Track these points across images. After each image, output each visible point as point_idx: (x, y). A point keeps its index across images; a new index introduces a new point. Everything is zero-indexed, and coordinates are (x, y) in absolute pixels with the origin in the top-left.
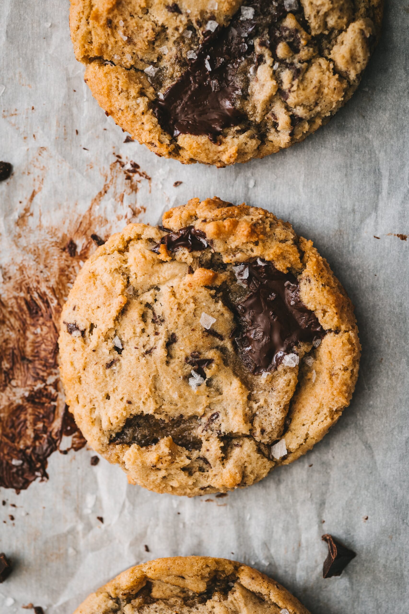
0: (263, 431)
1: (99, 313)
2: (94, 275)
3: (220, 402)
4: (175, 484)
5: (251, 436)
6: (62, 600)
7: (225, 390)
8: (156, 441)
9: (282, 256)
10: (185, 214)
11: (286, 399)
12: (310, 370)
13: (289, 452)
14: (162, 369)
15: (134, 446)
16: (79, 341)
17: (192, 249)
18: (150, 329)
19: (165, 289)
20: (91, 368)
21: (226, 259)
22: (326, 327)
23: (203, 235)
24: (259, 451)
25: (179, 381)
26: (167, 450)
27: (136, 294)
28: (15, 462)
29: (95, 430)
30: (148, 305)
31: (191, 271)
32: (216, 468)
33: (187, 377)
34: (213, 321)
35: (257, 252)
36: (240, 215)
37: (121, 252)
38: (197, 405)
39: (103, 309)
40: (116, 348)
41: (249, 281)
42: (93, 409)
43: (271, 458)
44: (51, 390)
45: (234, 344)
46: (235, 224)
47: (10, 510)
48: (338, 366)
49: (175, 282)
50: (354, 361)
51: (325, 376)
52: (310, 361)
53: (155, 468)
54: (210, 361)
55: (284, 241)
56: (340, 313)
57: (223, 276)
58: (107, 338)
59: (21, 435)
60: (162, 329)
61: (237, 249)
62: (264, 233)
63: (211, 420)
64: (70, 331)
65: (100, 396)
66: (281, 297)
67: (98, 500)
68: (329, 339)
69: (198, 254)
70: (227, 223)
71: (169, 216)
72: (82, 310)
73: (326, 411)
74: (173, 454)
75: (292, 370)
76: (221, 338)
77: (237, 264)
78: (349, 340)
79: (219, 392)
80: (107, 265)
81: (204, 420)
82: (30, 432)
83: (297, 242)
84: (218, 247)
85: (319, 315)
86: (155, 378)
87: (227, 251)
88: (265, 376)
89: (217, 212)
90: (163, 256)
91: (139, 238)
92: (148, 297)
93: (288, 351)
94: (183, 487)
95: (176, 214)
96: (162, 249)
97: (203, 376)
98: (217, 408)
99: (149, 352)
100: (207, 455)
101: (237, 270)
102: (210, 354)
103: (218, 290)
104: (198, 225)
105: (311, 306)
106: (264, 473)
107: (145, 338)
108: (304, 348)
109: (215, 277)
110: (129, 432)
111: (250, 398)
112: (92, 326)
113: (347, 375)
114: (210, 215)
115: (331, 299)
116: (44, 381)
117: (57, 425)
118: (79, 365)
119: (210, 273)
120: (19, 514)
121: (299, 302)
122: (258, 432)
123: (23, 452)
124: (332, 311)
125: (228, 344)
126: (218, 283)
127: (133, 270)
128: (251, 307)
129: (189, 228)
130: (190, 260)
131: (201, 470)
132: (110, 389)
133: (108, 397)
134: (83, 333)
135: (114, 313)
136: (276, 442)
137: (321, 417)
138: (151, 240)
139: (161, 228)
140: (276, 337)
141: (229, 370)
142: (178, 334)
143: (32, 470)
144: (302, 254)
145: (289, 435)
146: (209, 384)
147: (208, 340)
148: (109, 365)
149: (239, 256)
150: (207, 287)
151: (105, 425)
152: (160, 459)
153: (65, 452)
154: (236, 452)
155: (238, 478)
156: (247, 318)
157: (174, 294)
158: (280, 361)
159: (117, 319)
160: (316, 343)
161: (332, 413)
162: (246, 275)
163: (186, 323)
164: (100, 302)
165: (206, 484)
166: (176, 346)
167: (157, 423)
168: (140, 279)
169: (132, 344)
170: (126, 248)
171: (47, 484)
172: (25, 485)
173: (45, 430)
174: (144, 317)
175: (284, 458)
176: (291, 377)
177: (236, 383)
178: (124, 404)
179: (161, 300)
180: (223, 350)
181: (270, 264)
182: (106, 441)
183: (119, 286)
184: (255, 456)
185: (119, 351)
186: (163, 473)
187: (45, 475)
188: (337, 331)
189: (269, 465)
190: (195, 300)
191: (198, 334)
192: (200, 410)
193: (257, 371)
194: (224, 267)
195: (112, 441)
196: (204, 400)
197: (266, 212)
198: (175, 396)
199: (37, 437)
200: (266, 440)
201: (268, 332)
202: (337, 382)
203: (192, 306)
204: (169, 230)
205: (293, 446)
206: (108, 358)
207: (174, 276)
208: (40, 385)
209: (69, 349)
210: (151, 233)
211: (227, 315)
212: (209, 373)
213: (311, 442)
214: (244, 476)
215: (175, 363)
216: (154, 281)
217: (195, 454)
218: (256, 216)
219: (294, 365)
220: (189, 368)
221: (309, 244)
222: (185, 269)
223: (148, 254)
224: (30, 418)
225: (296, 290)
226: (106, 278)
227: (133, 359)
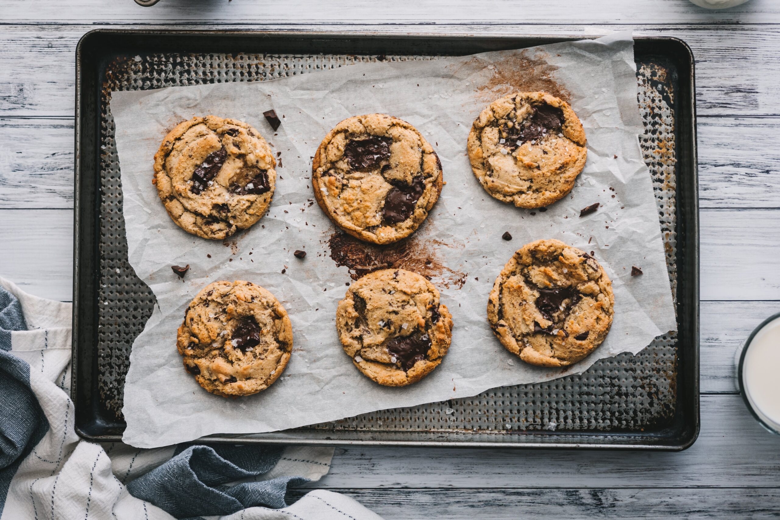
0: (365, 352)
1: (403, 284)
2: (417, 280)
3: (374, 334)
4: (341, 320)
5: (363, 347)
6: (291, 280)
7: (379, 336)
8: (356, 311)
9: (433, 352)
10: (445, 313)
11: (379, 359)
12: (391, 367)
13: (358, 363)
14: (385, 310)
15: (353, 303)
16: (391, 277)
17: (432, 317)
18: (399, 304)
19: (415, 308)
20: (382, 283)
21: (429, 331)
22: (408, 372)
23: (438, 321)
24: (357, 351)
25: (381, 317)
26: (353, 315)
27: (412, 297)
28: (342, 253)
29: (358, 287)
30: (408, 303)
31: (423, 318)
32: (349, 335)
33: (382, 320)
34: (405, 328)
35: (434, 342)
36: (447, 334)
37: (428, 290)
38: (372, 325)
39: (405, 285)
40: (390, 292)
41: (422, 340)
42: (366, 285)
43: (355, 356)
44: (373, 263)
45: (398, 337)
46: (443, 333)
47: (323, 254)
48: (393, 378)
49: (418, 312)
50: (396, 384)
51: (389, 374)
52: (394, 367)
53: (346, 311)
54: (390, 329)
55: (439, 352)
56: (414, 377)
57: (423, 330)
58: (394, 288)
59: (353, 254)
60: (400, 309)
61: (434, 335)
62: (441, 345)
63: (367, 331)
64: (395, 273)
65: (371, 287)
66: (417, 354)
67: (332, 288)
68: (404, 374)
69: (430, 320)
70: (443, 330)
71: (444, 307)
72: (404, 277)
73: (376, 375)
74: (352, 318)
75: (390, 360)
76: (399, 332)
77: (428, 335)
78: (404, 382)
79: (378, 333)
80: (422, 285)
81: (367, 329)
82: (355, 257)
83: (439, 357)
84: (434, 328)
85: (412, 369)
86: (381, 308)
87: (433, 331)
88: (387, 350)
89: (447, 325)
90: (428, 306)
91: (434, 296)
92: (412, 302)
93: (397, 358)
94: (340, 323)
95: (445, 310)
96: (430, 306)
97: (384, 326)
98: (372, 333)
99: (390, 305)
100: (353, 331)
101: (426, 335)
102: (392, 328)
103: (418, 329)
104: (441, 319)
105: (415, 365)
106: (349, 354)
107: (395, 302)
108: (399, 364)
109: (422, 327)
110: (359, 300)
111: (377, 346)
112: (398, 282)
113: (391, 382)
114: (446, 323)
115: (419, 373)
116: (375, 260)
117: (359, 267)
118: (382, 278)
119: (423, 325)
120: (322, 257)
121: (416, 361)
122: (365, 350)
123: (347, 256)
124: (414, 373)
125: (397, 335)
126: (420, 329)
127: (421, 295)
128: (412, 342)
129: (439, 315)
130: (428, 317)
131: (347, 329)
132: (374, 291)
133: (371, 290)
134: (395, 278)
135: (404, 290)
136: (362, 357)
137: (373, 374)
138: (434, 301)
139: (439, 304)
140: (402, 353)
141: (387, 336)
142: (399, 315)
143: (340, 260)
144: (435, 360)
145: (365, 362)
146: (381, 329)
147: (398, 327)
148: (384, 290)
149: (431, 336)
150: (418, 324)
151: (360, 290)
152: (350, 313)
153: (349, 272)
154: (356, 342)
155: (346, 344)
156: (408, 341)
157: (414, 312)
158: (393, 355)
159: (401, 291)
160: (402, 369)
161: (375, 378)
162: (424, 339)
163: (403, 318)
164: (408, 284)
165: (342, 331)
166: (394, 315)
167: (364, 310)
168: (418, 298)
169: (393, 298)
170: (429, 292)
171: (336, 267)
172: (334, 259)
173: (356, 263)
174: (404, 301)
175: (356, 361)
176: (388, 360)
177: (383, 339)
178: (369, 297)
179: (411, 307)
180: (395, 333)
181: (430, 348)
182: (354, 291)
183: (415, 291)
184: (355, 350)
185: (390, 293)
186: (344, 315)
187: (339, 266)
188: (407, 376)
189: (352, 355)
190: (413, 320)
191: (400, 323)
192: (370, 327)
193: (388, 347)
194: (427, 330)
195: (354, 294)
196: (374, 328)
197: (450, 344)
198: (375, 317)
199: (353, 260)
200: (362, 353)
201: (404, 350)
202: (387, 379)
203: (410, 319)
204: (438, 307)
205: (361, 364)
206: (386, 289)
207: (421, 311)
208: (373, 258)
209: (388, 274)
210: (437, 301)
211: (408, 333)
212: (385, 328)
213: (363, 371)
214: (347, 346)
215: (387, 315)
216: (418, 304)
217: (353, 326)
218: (448, 341)
219: (392, 361)
220: (386, 321)
221: (439, 362)
222: (424, 315)
223: (428, 301)
224: (360, 256)
225: (421, 359)
226: (417, 285)
227: (387, 299)
